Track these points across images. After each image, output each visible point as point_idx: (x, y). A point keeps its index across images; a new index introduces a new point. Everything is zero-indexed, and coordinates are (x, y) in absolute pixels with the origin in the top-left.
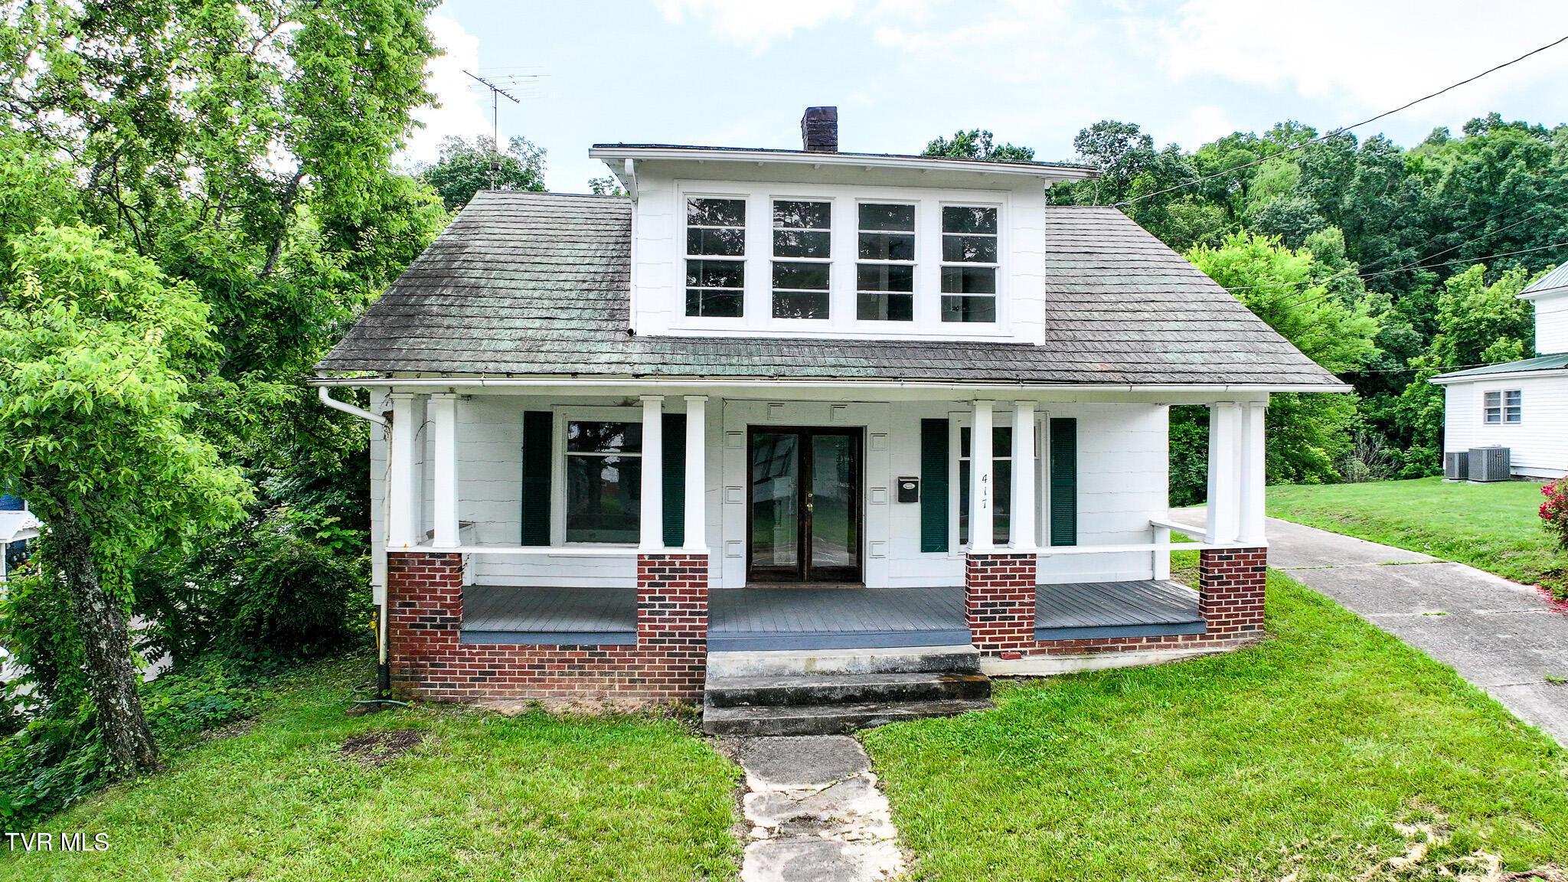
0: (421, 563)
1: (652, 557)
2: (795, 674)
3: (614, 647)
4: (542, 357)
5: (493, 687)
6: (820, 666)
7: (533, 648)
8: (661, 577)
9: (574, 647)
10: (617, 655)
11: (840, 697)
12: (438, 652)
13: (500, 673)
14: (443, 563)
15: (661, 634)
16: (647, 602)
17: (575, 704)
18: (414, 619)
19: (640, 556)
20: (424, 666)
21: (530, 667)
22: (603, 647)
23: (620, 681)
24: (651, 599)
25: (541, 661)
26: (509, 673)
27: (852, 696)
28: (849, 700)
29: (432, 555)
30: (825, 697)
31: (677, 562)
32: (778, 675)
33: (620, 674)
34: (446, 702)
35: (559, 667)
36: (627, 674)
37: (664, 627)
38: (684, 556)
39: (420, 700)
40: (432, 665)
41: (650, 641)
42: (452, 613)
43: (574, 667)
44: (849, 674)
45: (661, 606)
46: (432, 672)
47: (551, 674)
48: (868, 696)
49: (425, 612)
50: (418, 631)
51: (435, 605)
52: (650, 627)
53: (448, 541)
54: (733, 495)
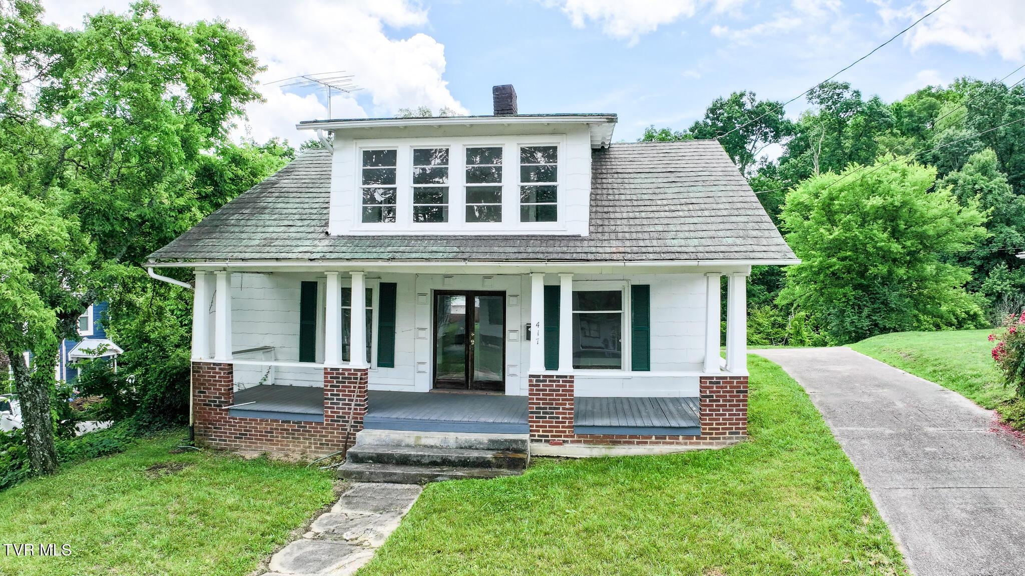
0: (209, 368)
1: (332, 369)
2: (408, 446)
3: (311, 423)
4: (273, 249)
5: (246, 442)
6: (424, 441)
7: (267, 421)
8: (337, 382)
9: (289, 422)
10: (313, 428)
11: (427, 461)
12: (217, 421)
13: (250, 435)
14: (220, 369)
15: (338, 417)
16: (329, 396)
17: (287, 455)
18: (205, 401)
19: (325, 369)
20: (211, 428)
21: (266, 432)
22: (305, 423)
23: (315, 444)
24: (332, 395)
25: (271, 429)
26: (254, 435)
27: (435, 462)
28: (434, 464)
29: (214, 364)
30: (418, 461)
31: (346, 374)
32: (398, 445)
33: (315, 440)
34: (221, 450)
35: (281, 433)
36: (319, 440)
37: (339, 413)
38: (350, 370)
39: (207, 448)
40: (215, 428)
41: (332, 420)
42: (225, 398)
43: (289, 434)
44: (441, 448)
45: (337, 399)
46: (214, 432)
47: (277, 437)
48: (445, 462)
49: (211, 397)
50: (207, 408)
51: (216, 393)
52: (332, 412)
53: (222, 356)
54: (422, 334)
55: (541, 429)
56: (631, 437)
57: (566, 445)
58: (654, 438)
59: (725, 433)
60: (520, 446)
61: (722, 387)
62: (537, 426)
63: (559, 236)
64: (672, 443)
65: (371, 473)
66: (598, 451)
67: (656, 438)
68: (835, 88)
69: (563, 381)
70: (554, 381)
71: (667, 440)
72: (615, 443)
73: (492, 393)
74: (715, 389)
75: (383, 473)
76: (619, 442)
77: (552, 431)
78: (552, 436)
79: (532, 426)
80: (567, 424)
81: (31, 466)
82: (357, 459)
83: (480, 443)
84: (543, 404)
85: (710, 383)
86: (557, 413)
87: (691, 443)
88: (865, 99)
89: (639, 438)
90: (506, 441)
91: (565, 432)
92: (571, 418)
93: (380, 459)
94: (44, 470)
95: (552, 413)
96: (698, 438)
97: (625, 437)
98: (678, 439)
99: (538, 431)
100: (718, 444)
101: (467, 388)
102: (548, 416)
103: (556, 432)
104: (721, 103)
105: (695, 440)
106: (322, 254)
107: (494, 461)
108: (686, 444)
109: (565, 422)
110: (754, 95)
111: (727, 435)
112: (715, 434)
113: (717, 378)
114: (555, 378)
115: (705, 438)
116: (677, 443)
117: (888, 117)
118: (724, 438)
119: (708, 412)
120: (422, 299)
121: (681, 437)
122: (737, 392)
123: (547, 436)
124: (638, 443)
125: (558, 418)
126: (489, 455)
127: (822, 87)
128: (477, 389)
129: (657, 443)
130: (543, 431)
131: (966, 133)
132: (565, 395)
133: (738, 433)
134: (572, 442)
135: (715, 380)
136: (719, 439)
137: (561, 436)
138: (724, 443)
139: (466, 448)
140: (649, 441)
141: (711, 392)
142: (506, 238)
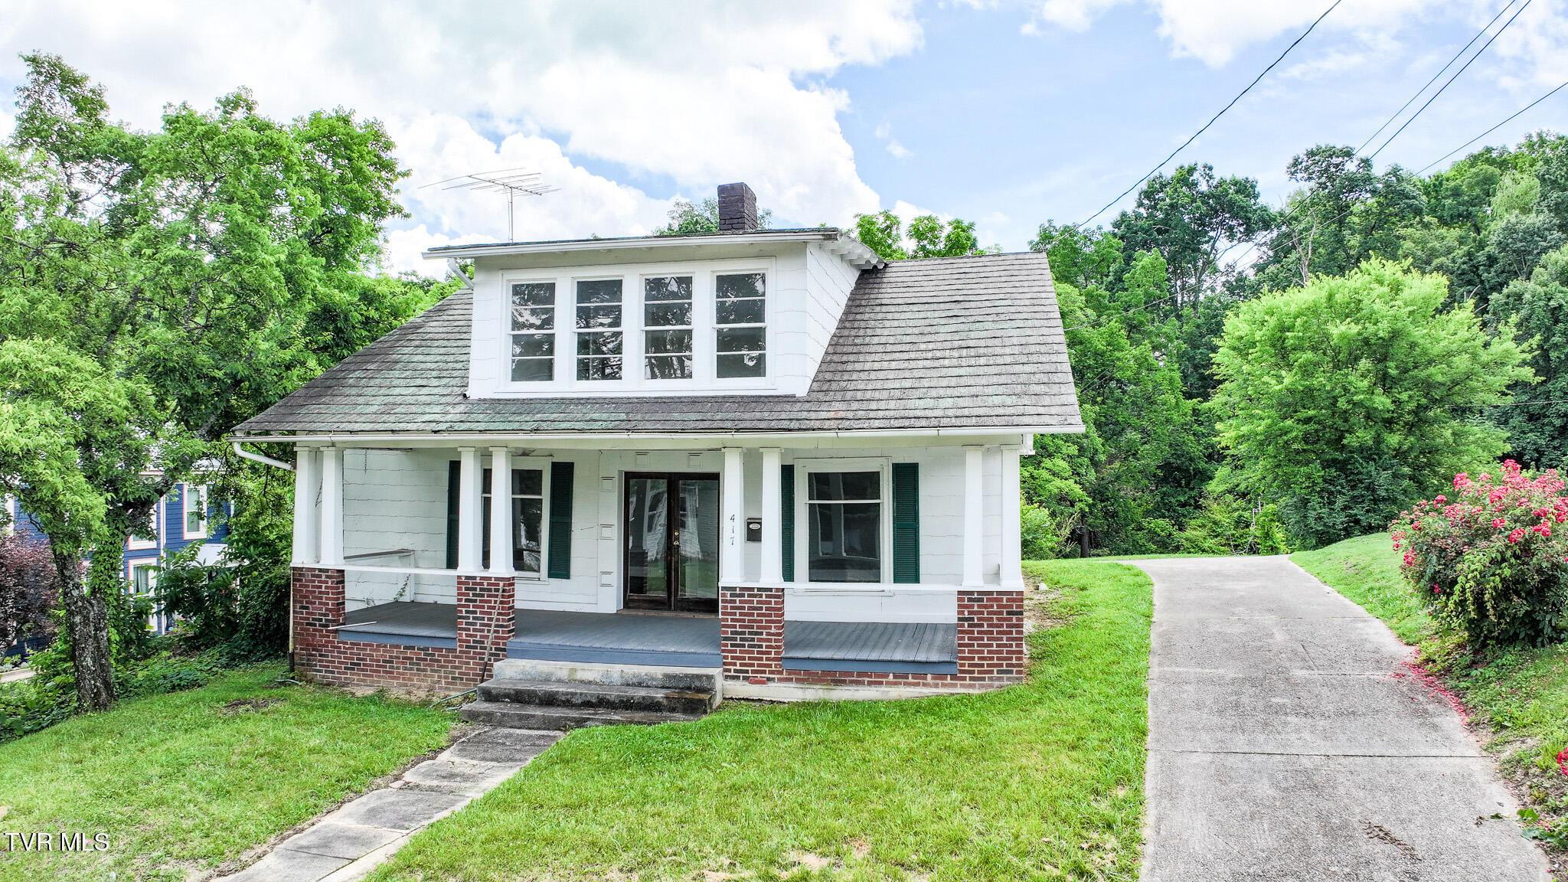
0: (313, 576)
1: (467, 578)
2: (559, 681)
3: (441, 650)
4: (392, 418)
5: (359, 675)
6: (580, 675)
7: (385, 646)
8: (474, 595)
9: (413, 648)
10: (443, 656)
11: (580, 701)
12: (324, 646)
13: (364, 665)
14: (327, 577)
15: (474, 642)
16: (464, 614)
17: (409, 693)
18: (308, 619)
19: (459, 577)
20: (315, 655)
21: (384, 661)
22: (434, 649)
23: (446, 678)
24: (467, 612)
25: (391, 657)
26: (370, 665)
27: (589, 702)
28: (587, 704)
29: (320, 570)
30: (568, 701)
31: (485, 583)
32: (547, 680)
33: (445, 672)
34: (329, 684)
35: (403, 663)
36: (451, 672)
37: (476, 636)
38: (490, 578)
39: (309, 682)
40: (321, 655)
41: (467, 647)
42: (333, 616)
43: (413, 664)
44: (601, 685)
45: (474, 618)
46: (320, 661)
47: (398, 668)
48: (602, 703)
49: (315, 614)
50: (311, 628)
51: (321, 609)
52: (467, 635)
53: (331, 560)
54: (606, 532)
55: (738, 662)
56: (860, 674)
57: (771, 684)
58: (891, 675)
59: (992, 672)
60: (705, 684)
61: (986, 607)
62: (733, 658)
63: (766, 397)
64: (918, 684)
65: (504, 715)
66: (813, 693)
67: (895, 677)
68: (1331, 156)
69: (767, 596)
70: (755, 596)
71: (910, 680)
72: (838, 682)
73: (701, 616)
74: (976, 609)
75: (518, 715)
76: (844, 682)
77: (752, 665)
78: (754, 672)
79: (726, 657)
80: (773, 656)
81: (79, 699)
82: (489, 696)
83: (653, 679)
84: (741, 627)
85: (970, 600)
86: (759, 640)
87: (944, 685)
88: (1379, 170)
89: (871, 677)
90: (686, 676)
91: (770, 666)
92: (779, 647)
93: (520, 697)
94: (96, 705)
95: (753, 640)
96: (954, 677)
97: (851, 674)
98: (926, 679)
99: (735, 664)
100: (982, 686)
101: (669, 609)
102: (747, 643)
103: (759, 665)
104: (1161, 183)
105: (949, 681)
106: (448, 425)
107: (665, 702)
108: (936, 686)
109: (769, 653)
110: (1211, 169)
111: (995, 674)
112: (976, 671)
113: (979, 593)
114: (756, 592)
115: (964, 679)
116: (924, 685)
117: (1414, 197)
118: (991, 679)
119: (966, 641)
120: (607, 484)
121: (929, 676)
122: (1008, 613)
123: (747, 672)
124: (870, 683)
125: (761, 646)
126: (659, 695)
127: (1311, 154)
128: (683, 610)
129: (895, 684)
130: (741, 665)
131: (1533, 220)
132: (770, 615)
133: (1011, 672)
134: (780, 680)
135: (976, 596)
136: (983, 679)
137: (764, 672)
138: (991, 686)
139: (633, 685)
140: (884, 680)
141: (970, 613)
142: (694, 401)
